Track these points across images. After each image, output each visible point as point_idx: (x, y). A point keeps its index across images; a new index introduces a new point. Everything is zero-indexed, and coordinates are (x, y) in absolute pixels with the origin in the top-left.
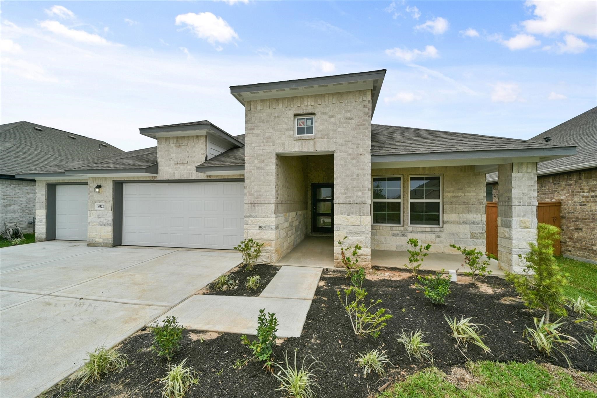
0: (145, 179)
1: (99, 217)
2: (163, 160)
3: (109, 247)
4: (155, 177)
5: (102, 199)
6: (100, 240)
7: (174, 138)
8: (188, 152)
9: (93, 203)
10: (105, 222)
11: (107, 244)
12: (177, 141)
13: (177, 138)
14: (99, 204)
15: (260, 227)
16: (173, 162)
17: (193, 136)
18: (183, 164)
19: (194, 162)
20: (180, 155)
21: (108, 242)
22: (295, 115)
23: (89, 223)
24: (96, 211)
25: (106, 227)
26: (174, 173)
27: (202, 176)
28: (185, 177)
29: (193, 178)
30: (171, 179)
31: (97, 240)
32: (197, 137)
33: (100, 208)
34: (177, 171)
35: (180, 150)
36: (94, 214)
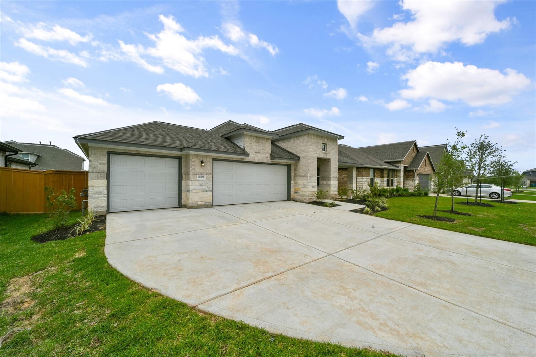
0: (237, 160)
1: (201, 185)
2: (248, 149)
3: (210, 207)
4: (243, 159)
5: (204, 172)
6: (203, 203)
7: (254, 136)
8: (262, 146)
9: (196, 174)
10: (207, 189)
11: (208, 205)
12: (256, 139)
13: (256, 137)
14: (200, 175)
15: (313, 186)
16: (254, 151)
17: (265, 138)
18: (260, 153)
19: (265, 152)
20: (258, 147)
21: (209, 204)
22: (322, 143)
23: (191, 190)
24: (198, 180)
25: (208, 193)
26: (255, 158)
27: (270, 161)
28: (261, 161)
29: (265, 162)
30: (253, 161)
31: (199, 203)
32: (267, 139)
33: (201, 179)
34: (256, 156)
35: (258, 145)
36: (197, 183)
